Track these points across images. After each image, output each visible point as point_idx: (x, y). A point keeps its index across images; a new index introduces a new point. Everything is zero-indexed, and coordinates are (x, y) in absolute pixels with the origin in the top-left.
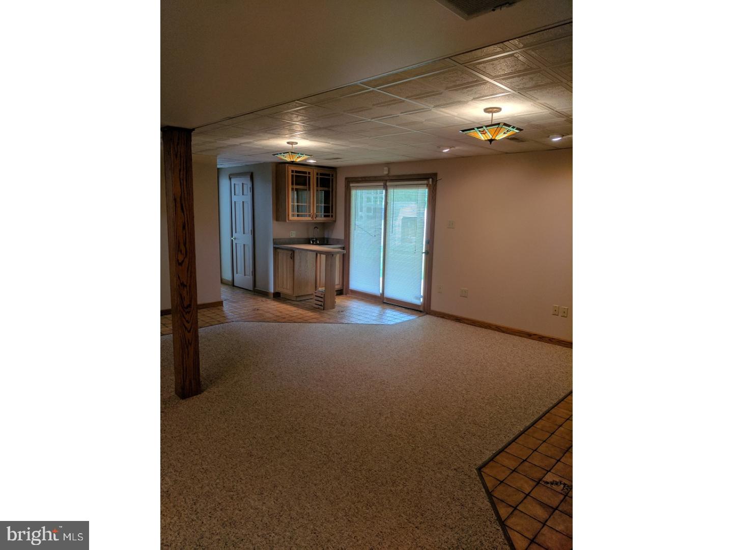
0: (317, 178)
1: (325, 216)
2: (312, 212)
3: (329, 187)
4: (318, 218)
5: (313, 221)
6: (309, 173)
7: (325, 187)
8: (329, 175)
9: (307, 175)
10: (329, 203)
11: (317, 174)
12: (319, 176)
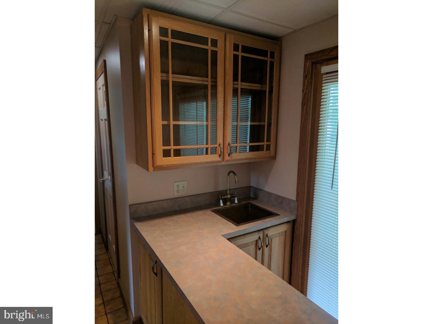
0: (236, 57)
1: (252, 149)
2: (220, 140)
3: (262, 81)
4: (235, 156)
5: (223, 163)
6: (214, 43)
7: (255, 82)
8: (263, 53)
9: (209, 47)
10: (262, 119)
11: (236, 47)
12: (240, 54)
